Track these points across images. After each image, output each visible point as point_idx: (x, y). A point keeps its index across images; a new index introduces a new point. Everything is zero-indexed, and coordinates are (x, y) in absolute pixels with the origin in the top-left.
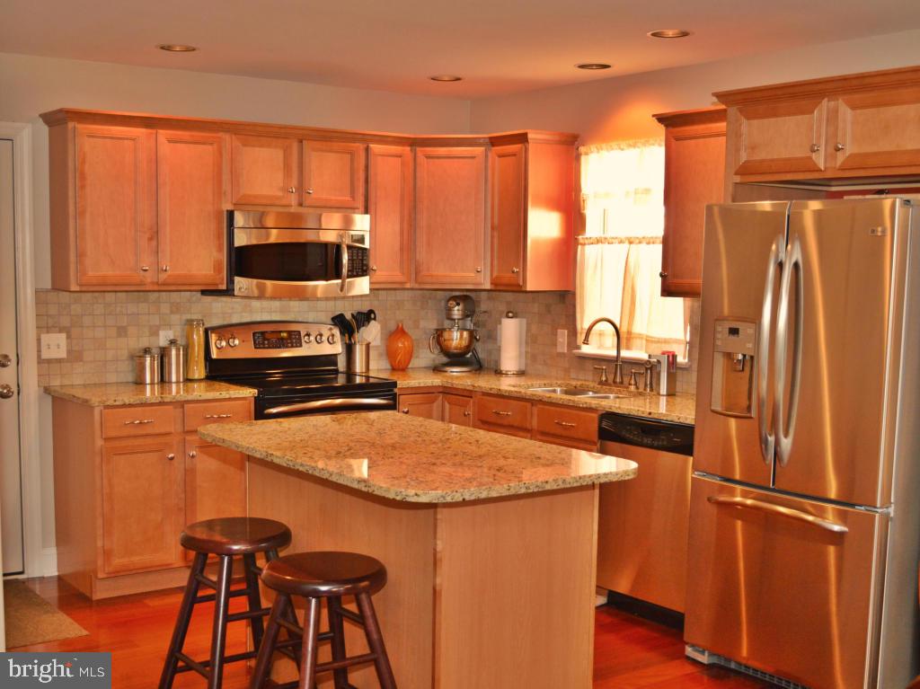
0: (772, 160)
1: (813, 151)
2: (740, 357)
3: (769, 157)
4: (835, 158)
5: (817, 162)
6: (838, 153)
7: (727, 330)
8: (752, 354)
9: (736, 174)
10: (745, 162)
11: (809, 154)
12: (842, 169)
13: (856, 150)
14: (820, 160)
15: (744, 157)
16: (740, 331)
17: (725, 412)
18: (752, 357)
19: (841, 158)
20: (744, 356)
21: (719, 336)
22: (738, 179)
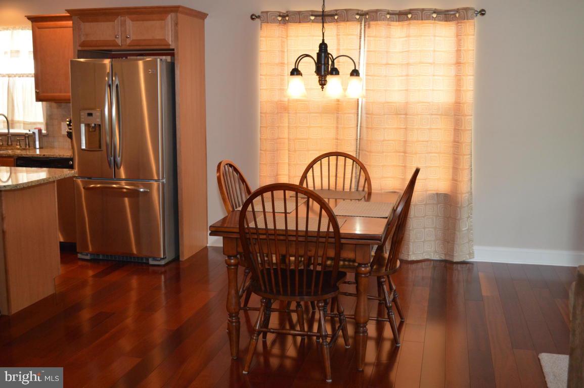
0: (97, 41)
1: (116, 37)
2: (93, 125)
3: (95, 39)
4: (126, 41)
5: (118, 42)
6: (127, 39)
7: (87, 114)
8: (100, 123)
9: (79, 46)
10: (84, 41)
11: (114, 38)
12: (129, 46)
13: (135, 38)
14: (119, 42)
15: (83, 39)
16: (93, 115)
17: (90, 149)
18: (100, 125)
19: (128, 41)
20: (95, 125)
21: (82, 117)
22: (80, 48)
